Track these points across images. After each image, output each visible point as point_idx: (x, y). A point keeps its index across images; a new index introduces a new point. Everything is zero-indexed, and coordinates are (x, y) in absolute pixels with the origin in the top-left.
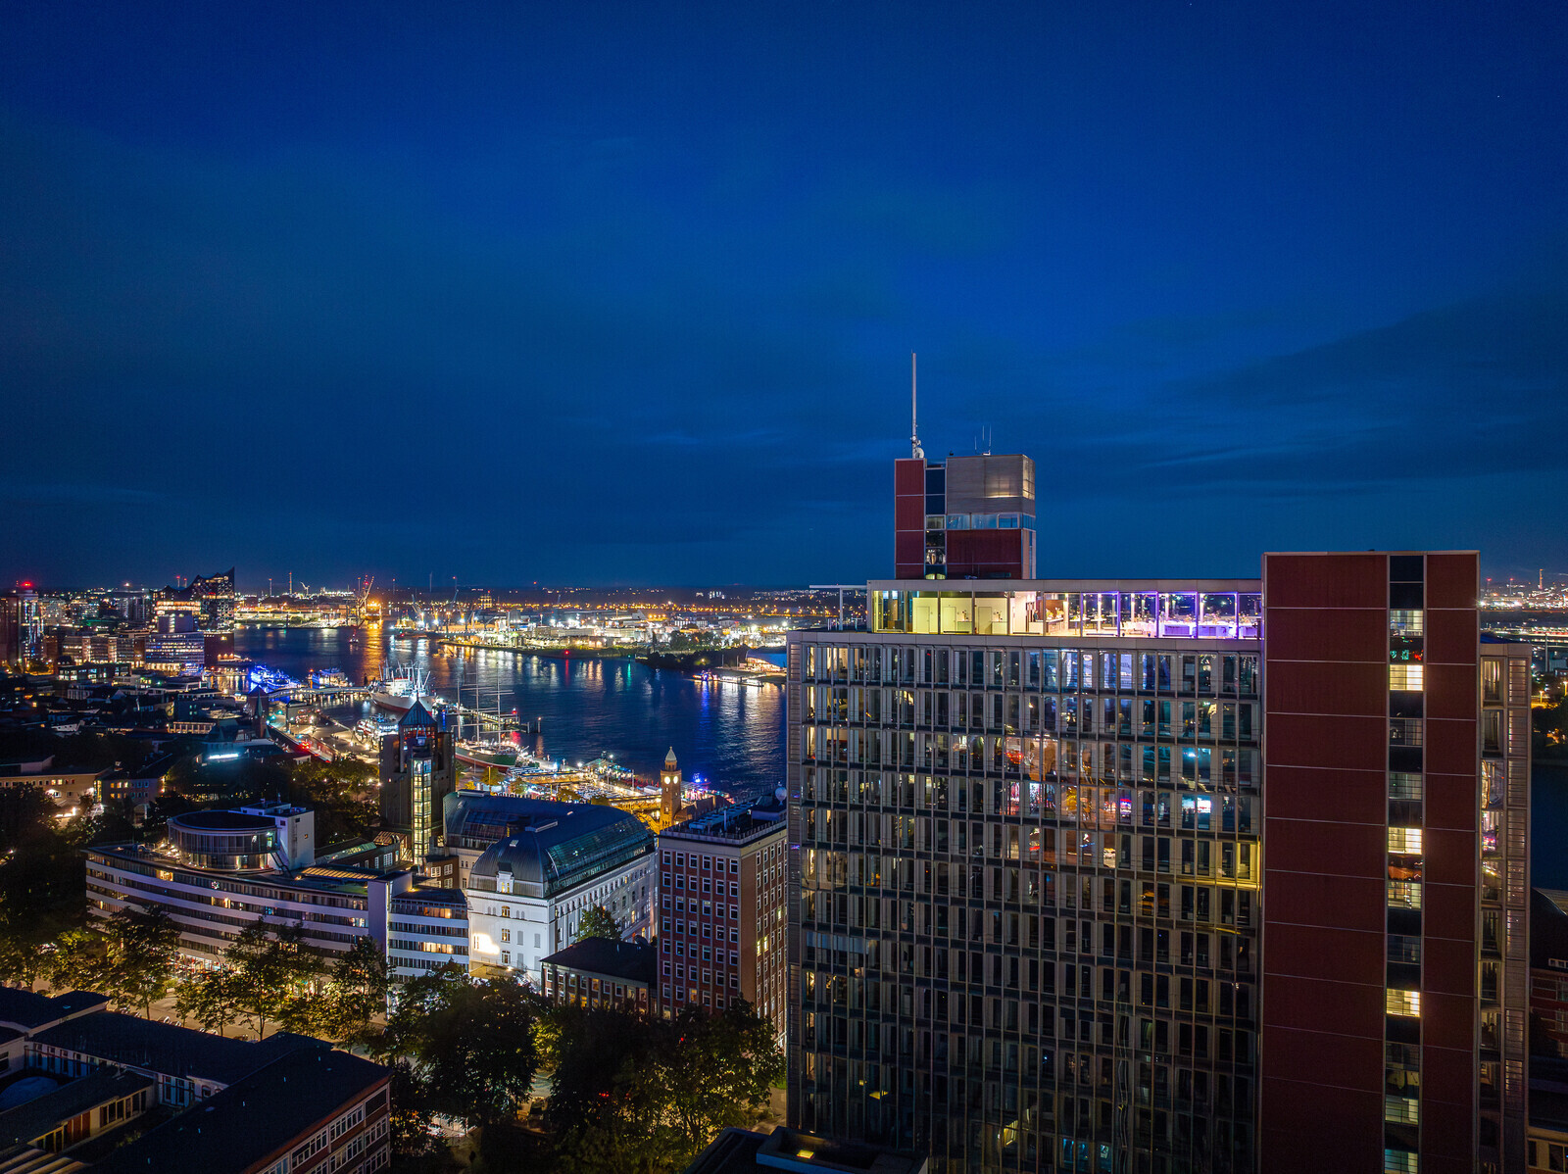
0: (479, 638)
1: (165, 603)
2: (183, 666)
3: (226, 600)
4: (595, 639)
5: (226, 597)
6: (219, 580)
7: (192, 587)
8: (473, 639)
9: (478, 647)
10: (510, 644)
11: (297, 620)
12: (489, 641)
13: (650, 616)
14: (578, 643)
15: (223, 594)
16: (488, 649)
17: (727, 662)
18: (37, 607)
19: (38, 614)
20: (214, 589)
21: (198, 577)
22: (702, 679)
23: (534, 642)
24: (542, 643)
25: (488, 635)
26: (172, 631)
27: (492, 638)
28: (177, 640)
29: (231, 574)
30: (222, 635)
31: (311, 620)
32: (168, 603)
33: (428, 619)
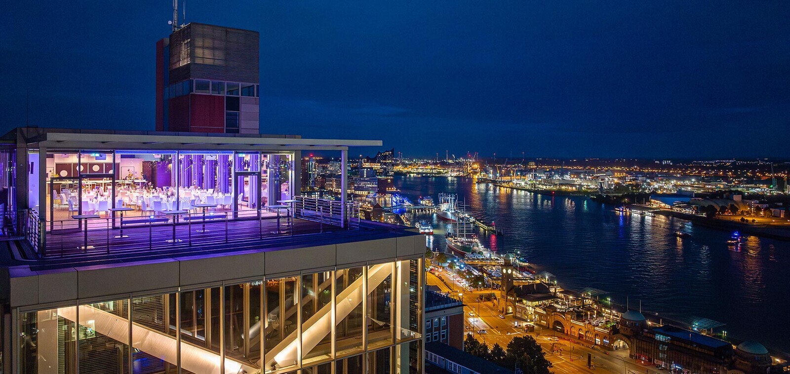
0: (514, 183)
1: (366, 164)
2: (369, 193)
3: (390, 163)
4: (572, 185)
5: (390, 161)
6: (387, 153)
7: (377, 156)
8: (510, 184)
9: (512, 188)
10: (528, 187)
11: (440, 173)
12: (518, 185)
13: (616, 174)
14: (563, 187)
15: (389, 160)
16: (517, 189)
17: (639, 202)
18: (315, 165)
19: (315, 168)
20: (385, 158)
21: (379, 152)
22: (620, 211)
23: (541, 186)
24: (544, 187)
25: (518, 182)
26: (365, 176)
27: (519, 184)
28: (367, 181)
29: (392, 151)
30: (389, 179)
31: (446, 173)
32: (368, 164)
33: (495, 173)
